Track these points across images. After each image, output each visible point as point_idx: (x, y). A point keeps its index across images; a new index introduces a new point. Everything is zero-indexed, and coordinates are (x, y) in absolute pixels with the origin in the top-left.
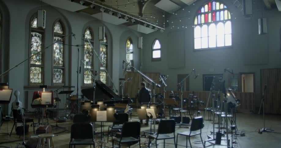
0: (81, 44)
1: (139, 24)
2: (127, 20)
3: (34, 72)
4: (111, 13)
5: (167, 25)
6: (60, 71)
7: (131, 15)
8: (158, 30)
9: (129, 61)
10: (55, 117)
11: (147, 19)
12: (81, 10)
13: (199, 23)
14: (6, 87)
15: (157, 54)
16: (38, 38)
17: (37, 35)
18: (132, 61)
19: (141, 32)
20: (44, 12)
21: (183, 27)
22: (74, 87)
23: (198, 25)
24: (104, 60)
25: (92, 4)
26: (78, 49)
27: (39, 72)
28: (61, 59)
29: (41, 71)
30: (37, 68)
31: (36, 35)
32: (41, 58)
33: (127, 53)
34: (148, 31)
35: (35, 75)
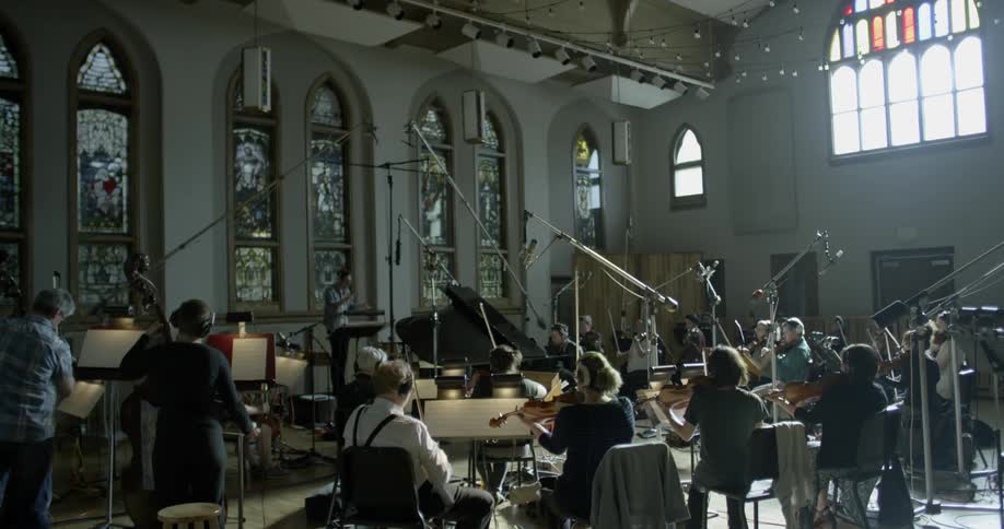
0: (406, 160)
1: (616, 74)
2: (565, 63)
3: (247, 264)
4: (504, 39)
5: (722, 71)
6: (338, 258)
7: (576, 42)
8: (686, 92)
9: (588, 213)
10: (318, 421)
11: (637, 50)
12: (399, 39)
13: (849, 53)
14: (128, 321)
15: (689, 183)
16: (258, 148)
17: (255, 138)
18: (597, 213)
19: (622, 102)
20: (264, 54)
21: (782, 72)
22: (383, 313)
23: (844, 61)
24: (494, 213)
25: (431, 12)
26: (390, 178)
27: (263, 264)
28: (338, 216)
29: (270, 260)
30: (259, 251)
31: (249, 139)
32: (268, 215)
33: (578, 184)
34: (649, 97)
35: (249, 274)
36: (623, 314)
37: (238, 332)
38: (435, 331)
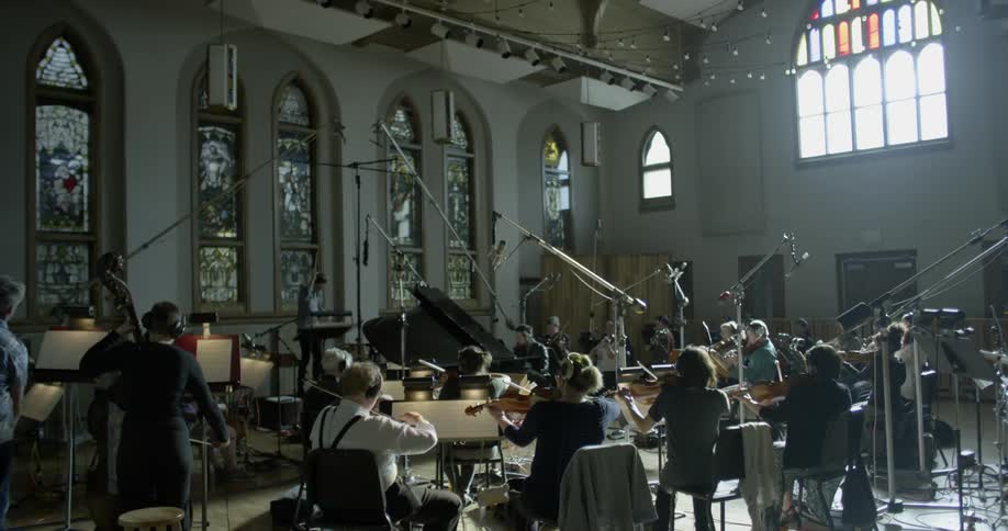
0: (374, 160)
1: (585, 74)
2: (535, 63)
3: (213, 264)
4: (473, 39)
5: (691, 74)
6: (304, 259)
7: (545, 43)
8: (655, 94)
9: (558, 214)
10: (284, 424)
11: (607, 52)
12: (370, 36)
13: (816, 58)
14: (88, 322)
15: (657, 185)
16: (224, 146)
17: (221, 136)
18: (566, 214)
19: (591, 103)
20: (230, 51)
21: (750, 76)
22: (350, 314)
23: (810, 65)
24: (463, 214)
25: (399, 10)
26: (358, 178)
27: (228, 264)
28: (305, 215)
29: (235, 260)
30: (224, 251)
31: (214, 137)
32: (234, 214)
33: (547, 185)
34: (619, 98)
35: (214, 275)
36: (592, 315)
37: (202, 333)
38: (403, 332)
